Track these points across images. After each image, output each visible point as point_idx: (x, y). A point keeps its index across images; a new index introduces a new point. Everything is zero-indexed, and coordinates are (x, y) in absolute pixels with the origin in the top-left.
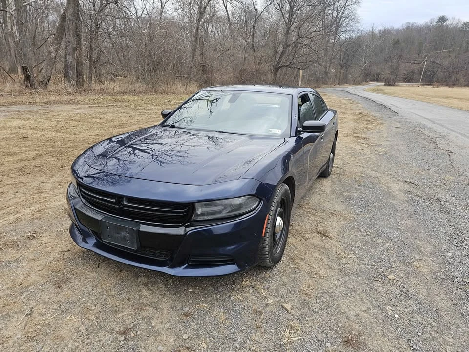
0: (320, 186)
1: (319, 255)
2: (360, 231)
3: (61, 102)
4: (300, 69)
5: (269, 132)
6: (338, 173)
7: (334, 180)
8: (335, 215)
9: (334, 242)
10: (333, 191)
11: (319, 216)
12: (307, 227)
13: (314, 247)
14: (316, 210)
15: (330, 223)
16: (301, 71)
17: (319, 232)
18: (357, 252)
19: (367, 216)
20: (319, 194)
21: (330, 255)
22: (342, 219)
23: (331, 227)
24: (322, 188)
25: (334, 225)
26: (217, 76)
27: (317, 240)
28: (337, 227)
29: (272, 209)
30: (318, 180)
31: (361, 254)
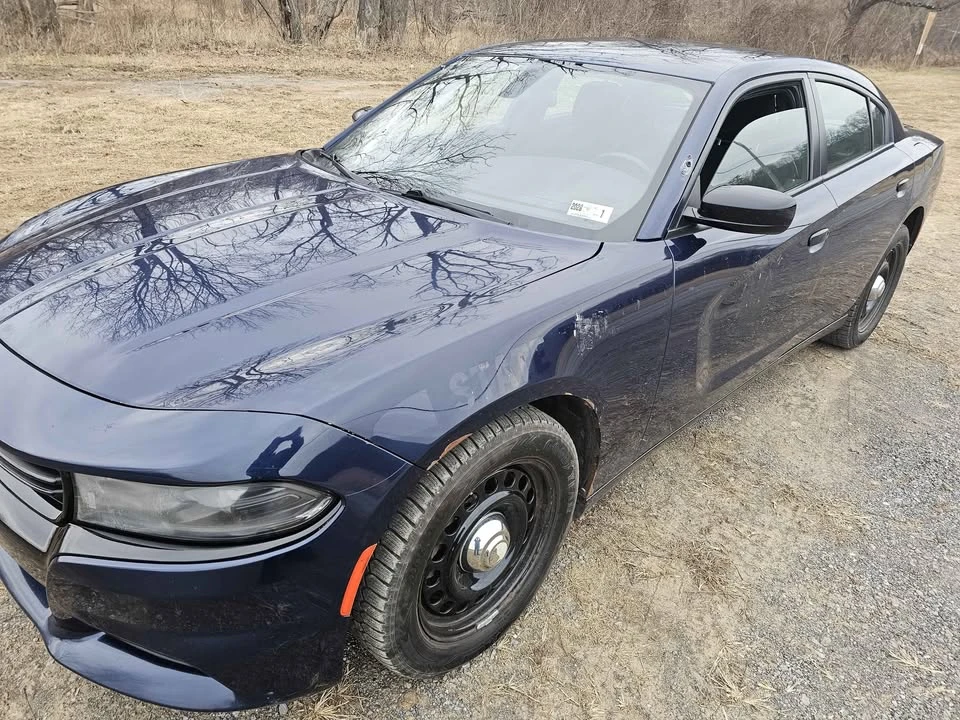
0: (806, 377)
1: (642, 659)
2: (855, 592)
3: (327, 73)
4: (930, 8)
5: (571, 212)
6: (895, 341)
7: (868, 363)
8: (794, 504)
9: (726, 615)
10: (842, 403)
11: (732, 492)
12: (670, 528)
13: (647, 617)
14: (736, 467)
15: (758, 530)
16: (932, 15)
17: (693, 562)
18: (790, 689)
19: (917, 531)
20: (786, 406)
21: (681, 674)
22: (813, 522)
23: (754, 550)
24: (811, 385)
25: (769, 543)
26: (691, 22)
27: (669, 590)
28: (776, 553)
29: (415, 520)
30: (812, 355)
31: (805, 700)
